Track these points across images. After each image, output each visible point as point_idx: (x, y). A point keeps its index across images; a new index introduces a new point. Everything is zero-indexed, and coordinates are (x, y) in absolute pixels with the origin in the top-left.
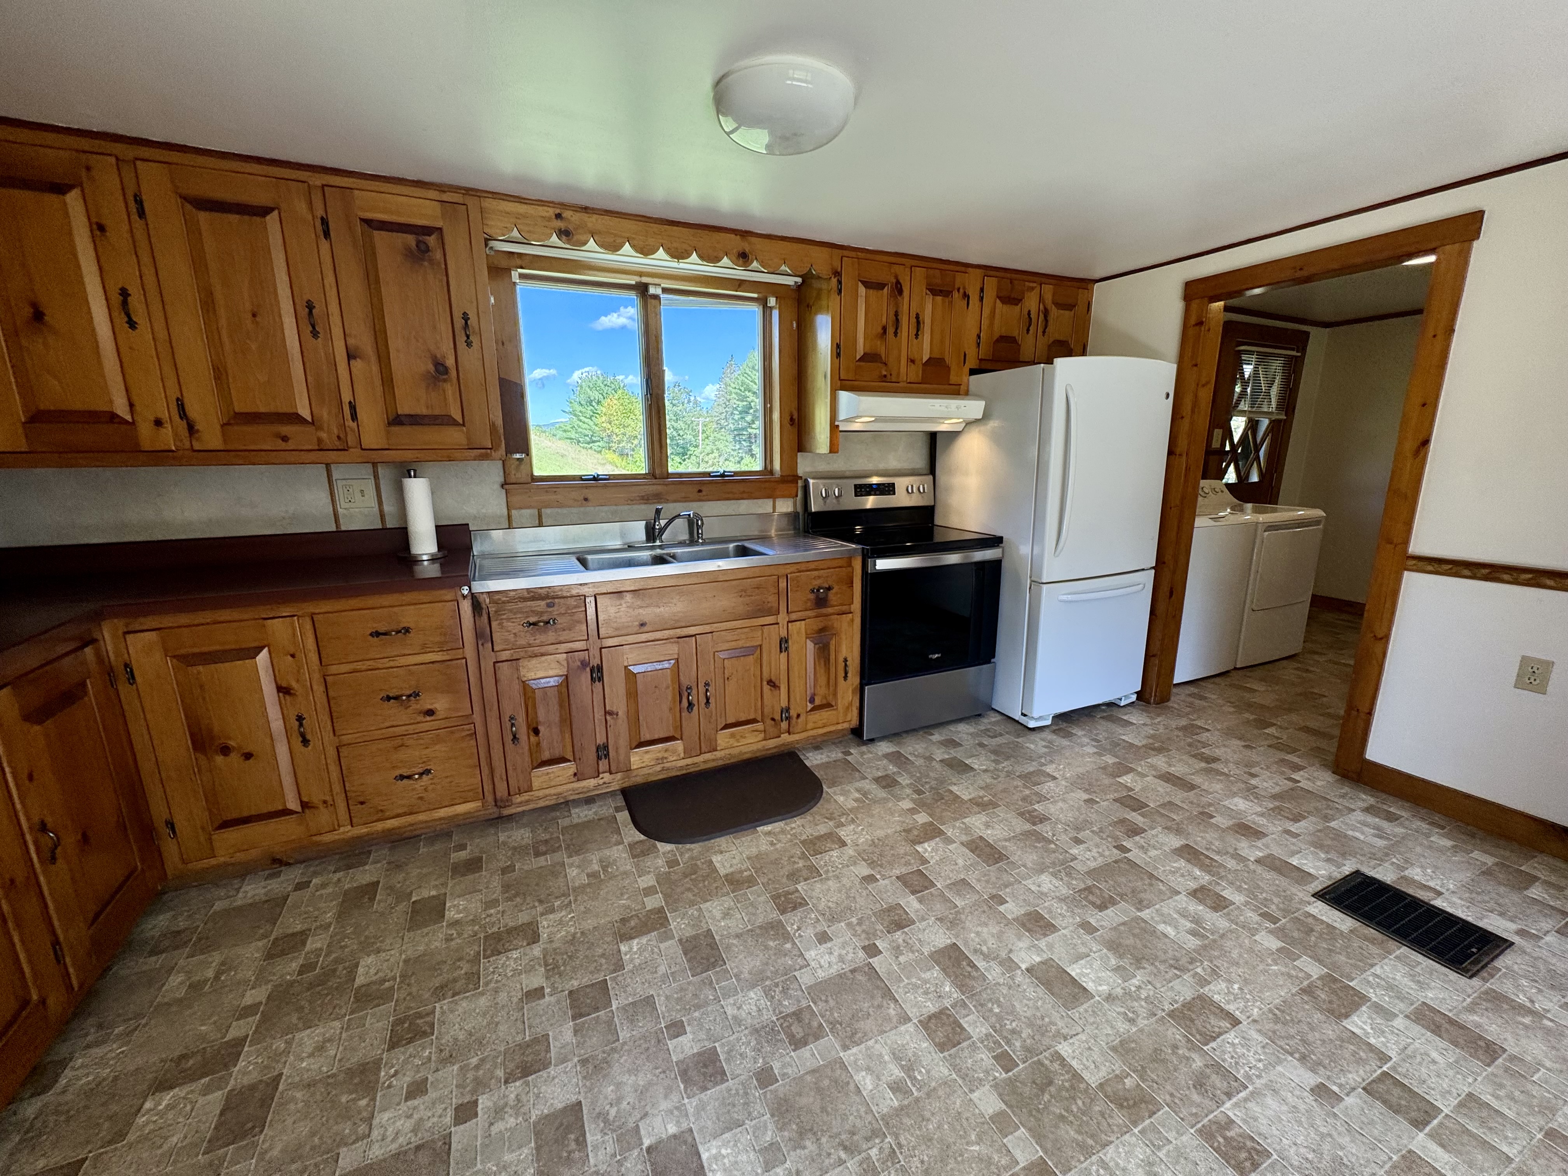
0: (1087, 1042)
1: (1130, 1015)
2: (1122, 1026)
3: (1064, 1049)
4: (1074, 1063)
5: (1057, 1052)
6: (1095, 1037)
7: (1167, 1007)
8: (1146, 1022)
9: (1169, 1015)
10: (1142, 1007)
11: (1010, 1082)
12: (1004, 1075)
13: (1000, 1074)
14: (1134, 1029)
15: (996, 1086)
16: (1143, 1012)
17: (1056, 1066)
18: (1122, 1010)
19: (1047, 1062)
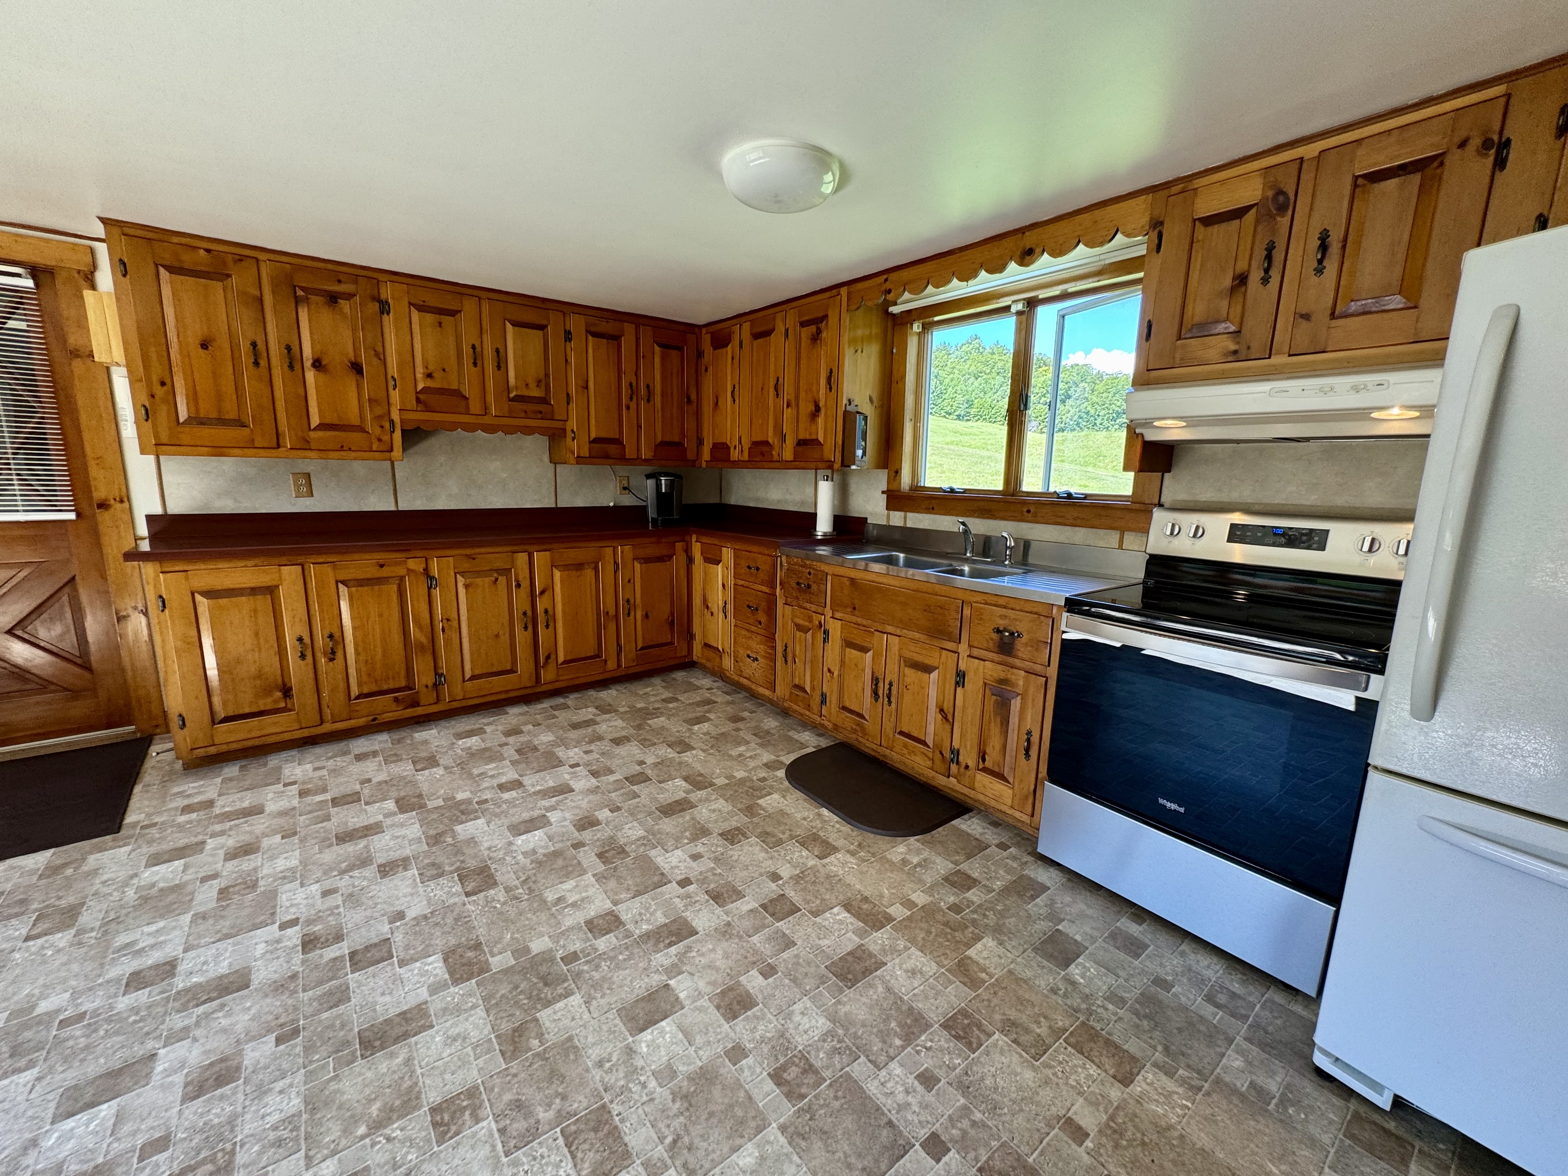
0: (581, 1018)
1: (608, 1065)
2: (595, 1053)
3: (576, 1000)
4: (560, 1005)
5: (573, 994)
6: (584, 1026)
7: (615, 1108)
8: (598, 1078)
9: (604, 1106)
10: (617, 1080)
11: (553, 960)
12: (559, 956)
13: (560, 954)
14: (590, 1064)
15: (551, 950)
16: (610, 1079)
17: (560, 991)
18: (614, 1059)
19: (566, 985)
